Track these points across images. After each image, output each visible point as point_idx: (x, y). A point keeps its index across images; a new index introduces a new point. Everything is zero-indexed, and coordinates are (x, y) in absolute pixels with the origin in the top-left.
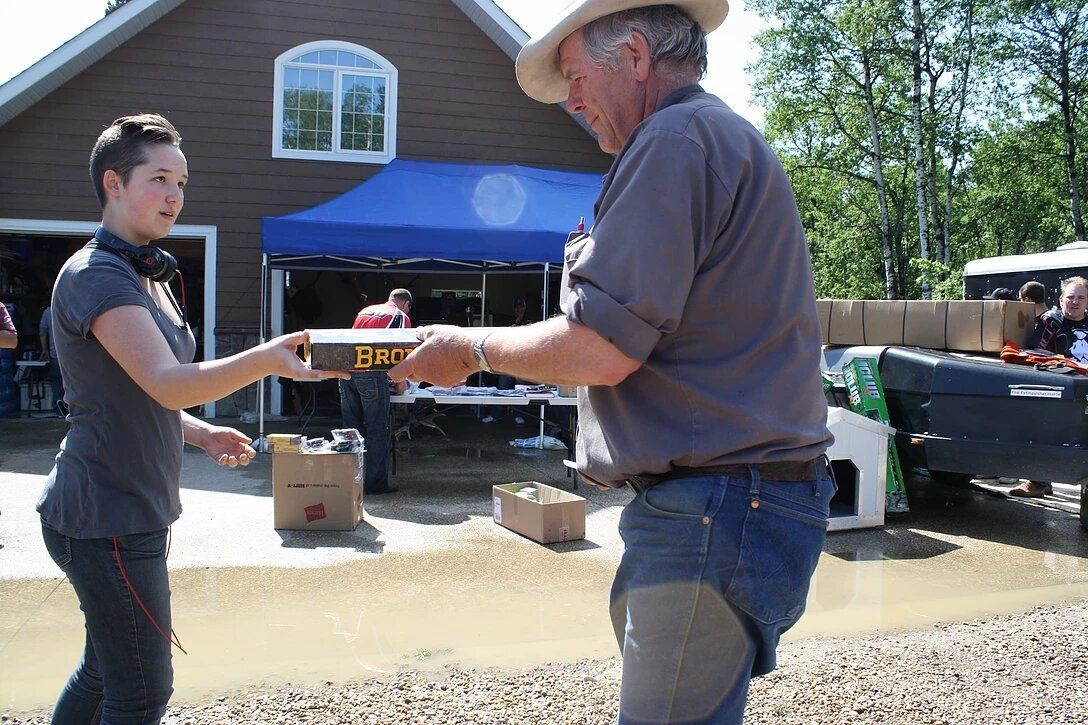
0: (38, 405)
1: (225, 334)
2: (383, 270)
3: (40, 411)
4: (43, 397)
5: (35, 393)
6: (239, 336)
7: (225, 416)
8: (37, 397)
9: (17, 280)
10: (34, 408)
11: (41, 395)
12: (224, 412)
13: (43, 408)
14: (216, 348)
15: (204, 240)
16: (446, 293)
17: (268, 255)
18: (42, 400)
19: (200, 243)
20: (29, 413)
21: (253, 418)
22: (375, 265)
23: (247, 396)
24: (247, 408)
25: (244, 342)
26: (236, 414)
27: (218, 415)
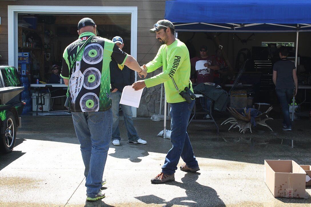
0: (42, 108)
2: (235, 31)
3: (43, 112)
4: (44, 104)
5: (40, 102)
7: (142, 117)
8: (41, 104)
9: (30, 39)
10: (39, 110)
11: (43, 103)
12: (142, 114)
13: (44, 110)
15: (131, 15)
16: (271, 44)
18: (43, 106)
19: (128, 17)
20: (37, 112)
21: (158, 118)
22: (230, 28)
23: (154, 105)
24: (155, 112)
25: (153, 74)
26: (148, 116)
27: (138, 116)
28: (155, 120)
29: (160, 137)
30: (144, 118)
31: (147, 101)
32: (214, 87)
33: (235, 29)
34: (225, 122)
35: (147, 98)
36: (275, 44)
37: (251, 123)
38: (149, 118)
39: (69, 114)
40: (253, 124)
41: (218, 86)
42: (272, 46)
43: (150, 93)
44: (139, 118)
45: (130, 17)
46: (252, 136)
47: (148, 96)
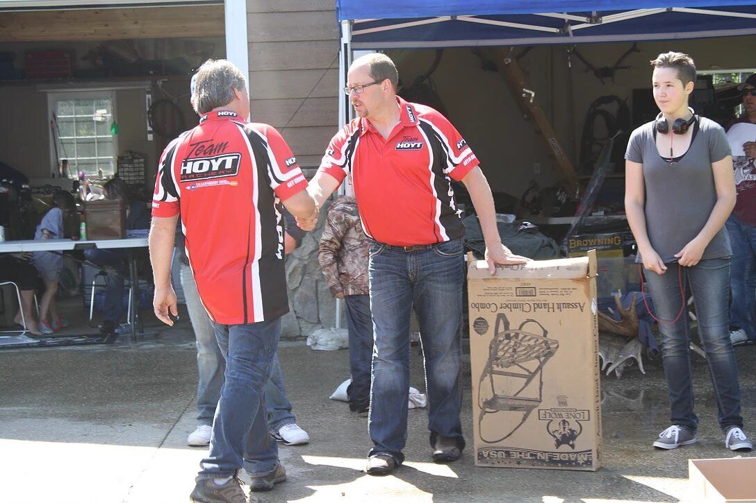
2: (573, 40)
15: (223, 2)
17: (351, 23)
19: (215, 8)
21: (332, 340)
22: (554, 30)
23: (317, 299)
24: (319, 322)
26: (298, 334)
28: (321, 348)
29: (339, 403)
31: (292, 287)
32: (512, 226)
33: (571, 33)
35: (290, 275)
36: (709, 78)
37: (641, 342)
38: (301, 343)
39: (30, 341)
40: (646, 344)
41: (526, 225)
43: (299, 259)
46: (647, 385)
47: (295, 270)
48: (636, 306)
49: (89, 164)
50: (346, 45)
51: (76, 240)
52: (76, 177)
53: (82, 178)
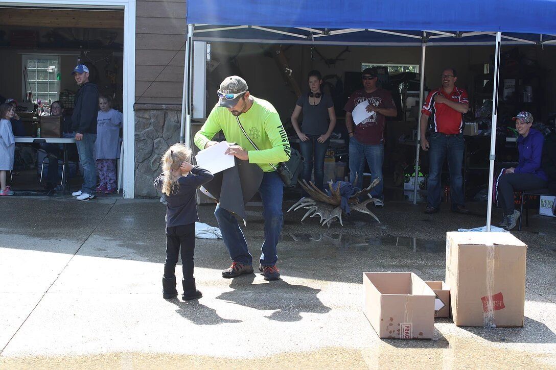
1: (145, 110)
2: (313, 42)
6: (159, 112)
7: (144, 197)
12: (145, 192)
14: (136, 125)
15: (123, 10)
16: (378, 67)
17: (193, 26)
19: (119, 13)
22: (304, 37)
25: (165, 119)
26: (155, 195)
27: (136, 196)
30: (147, 201)
31: (153, 169)
33: (313, 39)
34: (294, 206)
35: (153, 163)
36: (386, 68)
37: (341, 208)
38: (157, 200)
40: (344, 210)
42: (380, 71)
43: (158, 154)
44: (138, 201)
45: (123, 13)
46: (344, 232)
47: (155, 160)
48: (340, 189)
49: (44, 96)
50: (190, 38)
51: (35, 137)
52: (36, 102)
53: (39, 103)
